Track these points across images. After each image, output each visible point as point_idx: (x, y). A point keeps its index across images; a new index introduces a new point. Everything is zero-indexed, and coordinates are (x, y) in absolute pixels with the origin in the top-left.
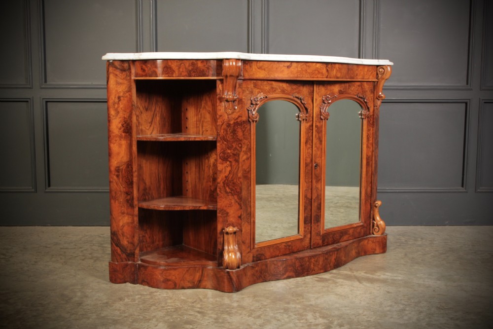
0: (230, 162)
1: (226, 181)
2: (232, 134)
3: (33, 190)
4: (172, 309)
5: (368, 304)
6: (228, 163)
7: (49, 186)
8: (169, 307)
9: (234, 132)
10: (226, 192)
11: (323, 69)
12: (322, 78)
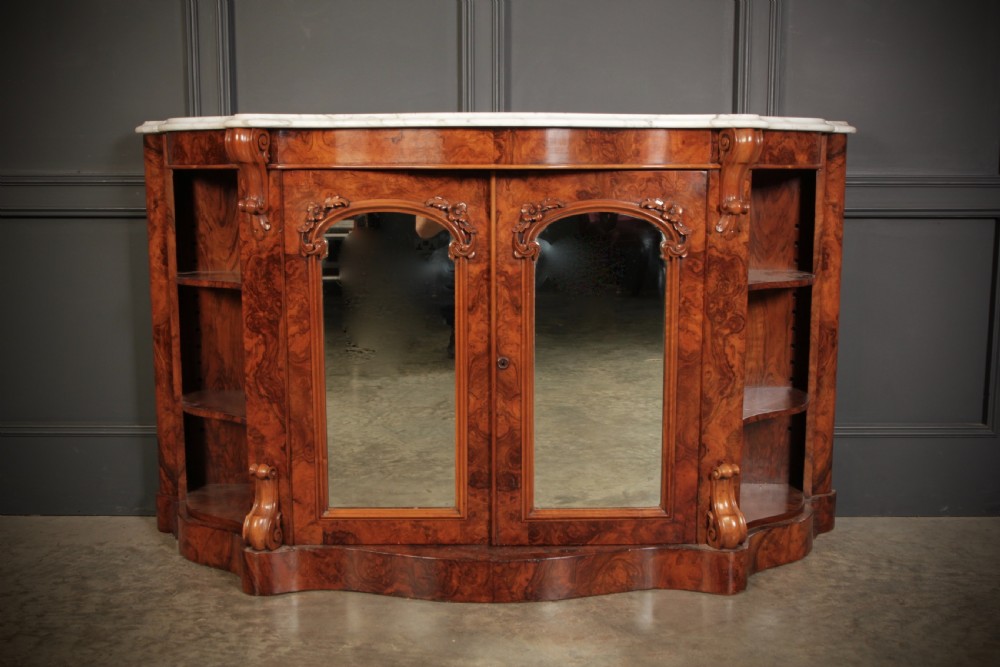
0: (264, 335)
1: (259, 373)
2: (264, 280)
6: (260, 336)
9: (268, 276)
10: (261, 396)
11: (485, 143)
12: (482, 163)
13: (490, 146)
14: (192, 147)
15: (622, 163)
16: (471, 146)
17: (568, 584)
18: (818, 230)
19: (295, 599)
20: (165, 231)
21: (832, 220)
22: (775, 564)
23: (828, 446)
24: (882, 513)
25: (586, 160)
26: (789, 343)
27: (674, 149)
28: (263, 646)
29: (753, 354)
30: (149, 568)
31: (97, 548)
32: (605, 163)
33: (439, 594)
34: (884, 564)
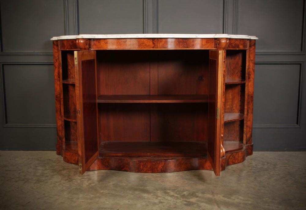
11: (150, 43)
12: (149, 48)
13: (151, 43)
14: (67, 44)
15: (189, 48)
16: (146, 43)
17: (174, 168)
18: (247, 67)
19: (96, 172)
20: (59, 68)
21: (251, 65)
22: (234, 163)
23: (251, 130)
24: (267, 151)
25: (179, 47)
26: (239, 100)
27: (204, 44)
28: (87, 184)
29: (229, 104)
30: (54, 164)
31: (39, 159)
32: (184, 48)
33: (137, 170)
34: (266, 164)
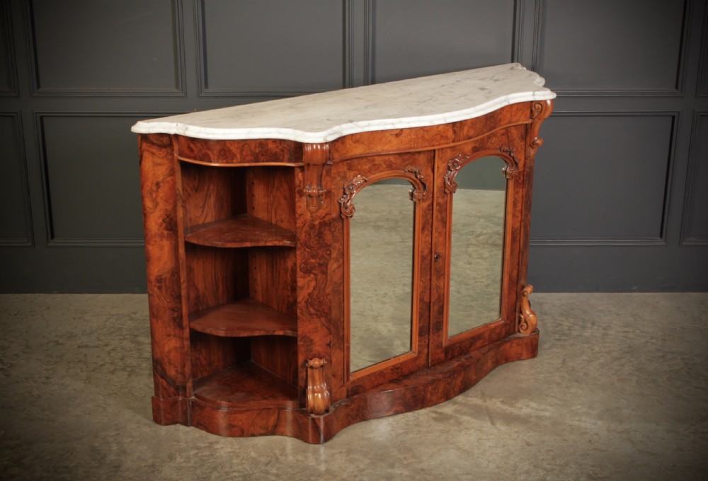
0: (315, 274)
1: (310, 300)
2: (317, 238)
3: (30, 244)
4: (239, 476)
5: (498, 468)
6: (312, 276)
7: (53, 237)
8: (235, 474)
9: (320, 235)
10: (311, 315)
11: (448, 131)
12: (447, 144)
13: (451, 133)
16: (442, 133)
27: (514, 114)
